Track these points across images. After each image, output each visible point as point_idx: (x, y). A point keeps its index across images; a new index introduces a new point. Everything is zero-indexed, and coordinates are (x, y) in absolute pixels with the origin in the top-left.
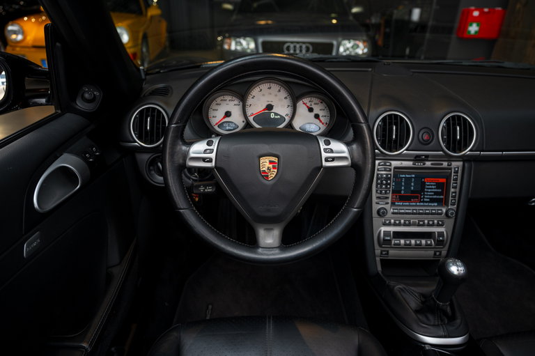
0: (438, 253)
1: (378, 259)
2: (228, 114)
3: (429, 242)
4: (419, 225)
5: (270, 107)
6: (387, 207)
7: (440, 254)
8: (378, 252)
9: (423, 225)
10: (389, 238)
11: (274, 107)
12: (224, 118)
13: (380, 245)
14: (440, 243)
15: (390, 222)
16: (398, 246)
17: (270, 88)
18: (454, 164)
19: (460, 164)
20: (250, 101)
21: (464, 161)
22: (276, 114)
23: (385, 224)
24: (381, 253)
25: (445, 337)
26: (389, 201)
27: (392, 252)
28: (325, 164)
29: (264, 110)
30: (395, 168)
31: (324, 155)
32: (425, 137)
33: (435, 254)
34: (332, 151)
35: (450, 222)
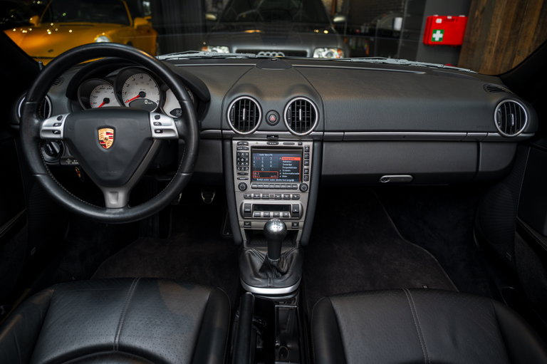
0: (295, 224)
1: (242, 229)
2: (106, 101)
3: (286, 214)
4: (276, 199)
5: (142, 94)
6: (248, 182)
7: (298, 225)
8: (242, 222)
9: (280, 199)
10: (249, 210)
11: (147, 95)
12: (103, 104)
13: (243, 217)
14: (296, 215)
15: (250, 196)
16: (258, 218)
17: (142, 78)
18: (305, 144)
19: (310, 144)
20: (125, 89)
21: (314, 141)
22: (149, 101)
23: (246, 198)
24: (245, 225)
25: (270, 287)
26: (249, 177)
27: (254, 223)
28: (155, 135)
29: (137, 97)
30: (252, 147)
31: (154, 127)
32: (273, 118)
33: (293, 225)
34: (160, 124)
35: (305, 196)
